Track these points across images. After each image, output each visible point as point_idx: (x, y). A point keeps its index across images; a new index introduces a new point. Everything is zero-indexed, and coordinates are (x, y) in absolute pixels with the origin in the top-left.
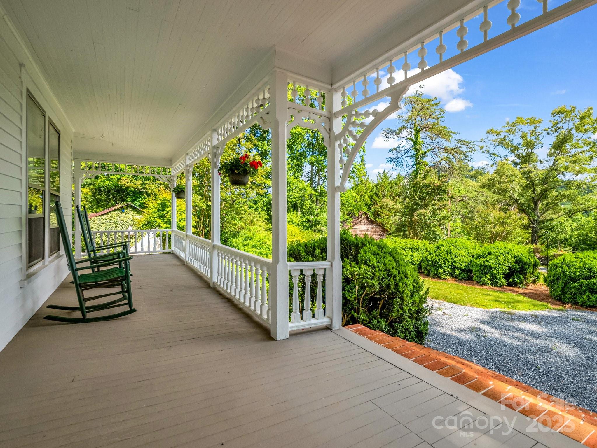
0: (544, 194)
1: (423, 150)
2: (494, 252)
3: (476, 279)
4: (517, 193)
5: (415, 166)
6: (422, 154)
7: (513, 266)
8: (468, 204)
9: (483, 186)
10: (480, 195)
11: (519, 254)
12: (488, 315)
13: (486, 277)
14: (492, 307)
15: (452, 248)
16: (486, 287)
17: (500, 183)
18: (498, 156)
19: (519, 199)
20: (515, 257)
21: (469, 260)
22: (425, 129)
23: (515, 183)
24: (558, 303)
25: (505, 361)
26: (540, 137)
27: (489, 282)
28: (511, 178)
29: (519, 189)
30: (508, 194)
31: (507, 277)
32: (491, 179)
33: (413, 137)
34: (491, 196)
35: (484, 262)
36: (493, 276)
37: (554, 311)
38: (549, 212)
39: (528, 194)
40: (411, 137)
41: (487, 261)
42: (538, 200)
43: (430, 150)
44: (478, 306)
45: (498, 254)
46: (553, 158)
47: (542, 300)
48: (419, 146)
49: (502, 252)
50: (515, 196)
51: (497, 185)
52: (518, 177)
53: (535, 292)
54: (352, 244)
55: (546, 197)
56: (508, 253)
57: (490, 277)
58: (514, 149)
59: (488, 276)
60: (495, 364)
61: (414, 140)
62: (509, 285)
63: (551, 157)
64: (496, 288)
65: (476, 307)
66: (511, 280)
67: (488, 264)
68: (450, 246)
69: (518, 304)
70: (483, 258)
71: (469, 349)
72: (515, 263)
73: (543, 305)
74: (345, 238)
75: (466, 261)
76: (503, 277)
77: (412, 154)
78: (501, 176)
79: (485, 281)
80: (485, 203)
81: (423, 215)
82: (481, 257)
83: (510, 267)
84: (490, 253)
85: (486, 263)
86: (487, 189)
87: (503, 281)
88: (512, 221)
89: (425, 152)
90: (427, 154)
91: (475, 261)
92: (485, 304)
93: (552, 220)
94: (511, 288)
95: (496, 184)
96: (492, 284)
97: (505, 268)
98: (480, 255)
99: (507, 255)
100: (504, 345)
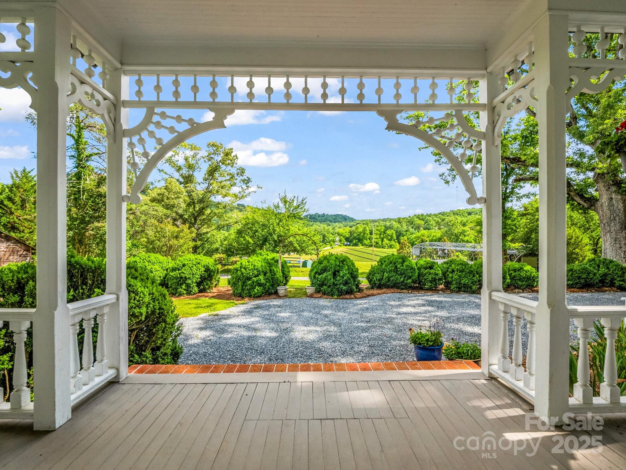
0: (201, 212)
1: (86, 153)
2: (188, 264)
3: (172, 291)
4: (182, 209)
5: (76, 169)
6: (87, 156)
7: (203, 274)
8: (140, 217)
9: (153, 200)
10: (151, 208)
11: (207, 264)
12: (200, 322)
13: (181, 288)
14: (200, 313)
15: (147, 264)
16: (182, 297)
17: (168, 199)
18: (166, 173)
19: (184, 215)
20: (204, 266)
21: (164, 274)
22: (89, 128)
23: (181, 200)
24: (239, 299)
25: (234, 354)
26: (199, 162)
27: (185, 292)
28: (178, 195)
29: (183, 205)
30: (175, 209)
31: (199, 284)
32: (161, 194)
33: (75, 134)
34: (161, 210)
35: (180, 274)
36: (188, 286)
37: (240, 305)
38: (205, 226)
39: (191, 210)
40: (71, 133)
41: (183, 273)
42: (198, 216)
43: (96, 154)
44: (188, 315)
45: (191, 265)
46: (207, 182)
47: (228, 299)
48: (81, 146)
49: (195, 263)
50: (180, 211)
51: (165, 200)
52: (184, 194)
53: (220, 293)
54: (88, 269)
55: (203, 214)
56: (199, 263)
57: (186, 286)
58: (179, 169)
59: (184, 287)
60: (230, 359)
61: (76, 137)
62: (200, 291)
63: (206, 181)
64: (190, 296)
65: (188, 317)
66: (202, 287)
67: (183, 275)
68: (144, 262)
69: (216, 306)
70: (178, 271)
71: (205, 356)
72: (205, 271)
73: (232, 303)
74: (76, 262)
75: (161, 275)
76: (196, 286)
77: (73, 153)
78: (169, 192)
79: (181, 292)
80: (155, 217)
81: (98, 228)
82: (176, 270)
83: (201, 276)
84: (184, 265)
85: (182, 274)
86: (156, 203)
87: (196, 289)
88: (184, 235)
89: (91, 155)
90: (93, 158)
91: (171, 274)
92: (193, 312)
93: (207, 233)
94: (202, 294)
95: (165, 198)
96: (187, 294)
97: (198, 277)
98: (176, 268)
99: (198, 265)
100: (227, 342)
